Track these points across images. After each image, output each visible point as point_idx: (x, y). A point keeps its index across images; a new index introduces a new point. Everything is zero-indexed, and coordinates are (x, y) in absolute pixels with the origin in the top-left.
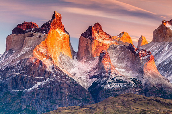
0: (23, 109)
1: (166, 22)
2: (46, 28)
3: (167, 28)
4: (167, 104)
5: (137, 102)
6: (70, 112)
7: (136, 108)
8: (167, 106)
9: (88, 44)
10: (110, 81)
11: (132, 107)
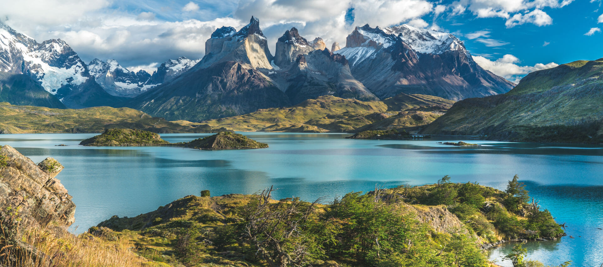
0: (223, 111)
1: (359, 28)
2: (244, 32)
3: (360, 34)
4: (366, 106)
5: (336, 104)
6: (270, 114)
7: (336, 110)
8: (365, 107)
9: (285, 48)
10: (306, 84)
11: (332, 109)
